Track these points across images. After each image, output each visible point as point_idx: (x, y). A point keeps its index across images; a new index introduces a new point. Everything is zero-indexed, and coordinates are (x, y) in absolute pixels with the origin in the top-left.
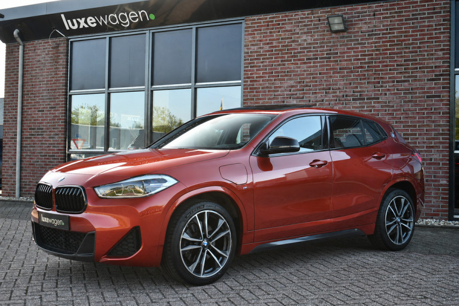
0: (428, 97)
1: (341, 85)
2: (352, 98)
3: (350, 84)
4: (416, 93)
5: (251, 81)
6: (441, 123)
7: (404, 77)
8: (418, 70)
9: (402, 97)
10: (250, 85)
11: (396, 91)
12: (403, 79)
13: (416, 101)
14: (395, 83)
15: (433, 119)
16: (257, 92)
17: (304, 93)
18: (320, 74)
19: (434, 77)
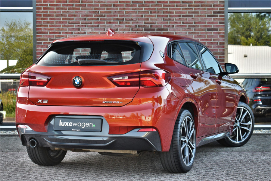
0: (208, 30)
1: (133, 17)
2: (143, 28)
3: (142, 16)
4: (198, 26)
5: (44, 8)
6: (219, 52)
7: (189, 12)
8: (200, 7)
9: (187, 29)
10: (43, 12)
11: (182, 24)
12: (187, 14)
13: (198, 33)
14: (181, 17)
15: (212, 48)
16: (51, 19)
17: (99, 23)
18: (114, 5)
19: (213, 14)
